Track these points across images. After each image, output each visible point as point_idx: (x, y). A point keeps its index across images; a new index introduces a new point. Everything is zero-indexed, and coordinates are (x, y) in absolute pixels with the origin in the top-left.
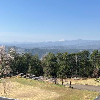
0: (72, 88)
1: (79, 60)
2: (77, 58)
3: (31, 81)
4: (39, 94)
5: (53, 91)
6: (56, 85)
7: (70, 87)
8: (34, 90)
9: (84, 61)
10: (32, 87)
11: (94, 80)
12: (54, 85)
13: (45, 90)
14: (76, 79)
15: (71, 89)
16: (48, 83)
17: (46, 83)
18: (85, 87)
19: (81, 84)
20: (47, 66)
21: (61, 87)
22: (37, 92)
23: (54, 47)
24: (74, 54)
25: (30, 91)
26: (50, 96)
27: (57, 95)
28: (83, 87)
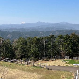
0: (49, 69)
1: (47, 43)
2: (44, 41)
3: (11, 64)
4: (24, 76)
5: (34, 73)
6: (34, 67)
7: (47, 69)
8: (18, 72)
9: (50, 44)
10: (14, 70)
11: (62, 61)
12: (33, 67)
13: (27, 72)
14: (46, 61)
15: (47, 70)
16: (27, 66)
17: (25, 65)
18: (59, 68)
19: (54, 65)
20: (19, 49)
21: (39, 69)
22: (22, 74)
23: (16, 29)
24: (42, 38)
25: (15, 73)
26: (33, 77)
27: (38, 76)
28: (57, 68)
